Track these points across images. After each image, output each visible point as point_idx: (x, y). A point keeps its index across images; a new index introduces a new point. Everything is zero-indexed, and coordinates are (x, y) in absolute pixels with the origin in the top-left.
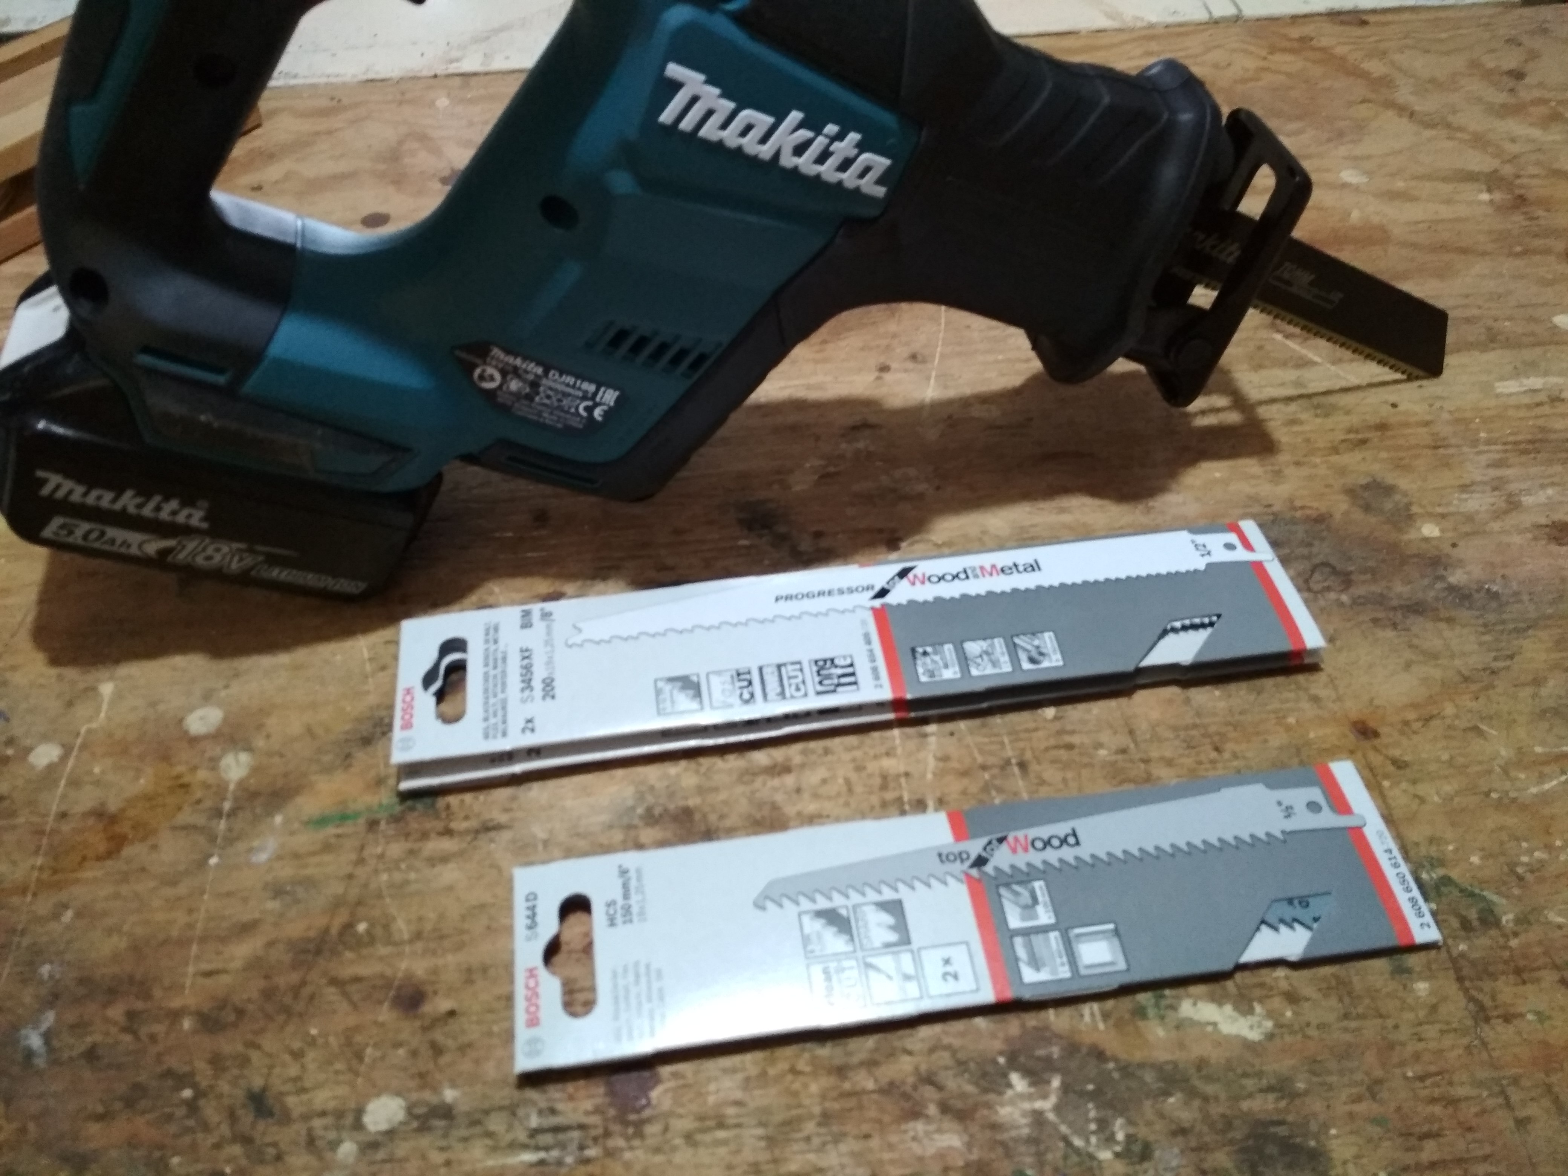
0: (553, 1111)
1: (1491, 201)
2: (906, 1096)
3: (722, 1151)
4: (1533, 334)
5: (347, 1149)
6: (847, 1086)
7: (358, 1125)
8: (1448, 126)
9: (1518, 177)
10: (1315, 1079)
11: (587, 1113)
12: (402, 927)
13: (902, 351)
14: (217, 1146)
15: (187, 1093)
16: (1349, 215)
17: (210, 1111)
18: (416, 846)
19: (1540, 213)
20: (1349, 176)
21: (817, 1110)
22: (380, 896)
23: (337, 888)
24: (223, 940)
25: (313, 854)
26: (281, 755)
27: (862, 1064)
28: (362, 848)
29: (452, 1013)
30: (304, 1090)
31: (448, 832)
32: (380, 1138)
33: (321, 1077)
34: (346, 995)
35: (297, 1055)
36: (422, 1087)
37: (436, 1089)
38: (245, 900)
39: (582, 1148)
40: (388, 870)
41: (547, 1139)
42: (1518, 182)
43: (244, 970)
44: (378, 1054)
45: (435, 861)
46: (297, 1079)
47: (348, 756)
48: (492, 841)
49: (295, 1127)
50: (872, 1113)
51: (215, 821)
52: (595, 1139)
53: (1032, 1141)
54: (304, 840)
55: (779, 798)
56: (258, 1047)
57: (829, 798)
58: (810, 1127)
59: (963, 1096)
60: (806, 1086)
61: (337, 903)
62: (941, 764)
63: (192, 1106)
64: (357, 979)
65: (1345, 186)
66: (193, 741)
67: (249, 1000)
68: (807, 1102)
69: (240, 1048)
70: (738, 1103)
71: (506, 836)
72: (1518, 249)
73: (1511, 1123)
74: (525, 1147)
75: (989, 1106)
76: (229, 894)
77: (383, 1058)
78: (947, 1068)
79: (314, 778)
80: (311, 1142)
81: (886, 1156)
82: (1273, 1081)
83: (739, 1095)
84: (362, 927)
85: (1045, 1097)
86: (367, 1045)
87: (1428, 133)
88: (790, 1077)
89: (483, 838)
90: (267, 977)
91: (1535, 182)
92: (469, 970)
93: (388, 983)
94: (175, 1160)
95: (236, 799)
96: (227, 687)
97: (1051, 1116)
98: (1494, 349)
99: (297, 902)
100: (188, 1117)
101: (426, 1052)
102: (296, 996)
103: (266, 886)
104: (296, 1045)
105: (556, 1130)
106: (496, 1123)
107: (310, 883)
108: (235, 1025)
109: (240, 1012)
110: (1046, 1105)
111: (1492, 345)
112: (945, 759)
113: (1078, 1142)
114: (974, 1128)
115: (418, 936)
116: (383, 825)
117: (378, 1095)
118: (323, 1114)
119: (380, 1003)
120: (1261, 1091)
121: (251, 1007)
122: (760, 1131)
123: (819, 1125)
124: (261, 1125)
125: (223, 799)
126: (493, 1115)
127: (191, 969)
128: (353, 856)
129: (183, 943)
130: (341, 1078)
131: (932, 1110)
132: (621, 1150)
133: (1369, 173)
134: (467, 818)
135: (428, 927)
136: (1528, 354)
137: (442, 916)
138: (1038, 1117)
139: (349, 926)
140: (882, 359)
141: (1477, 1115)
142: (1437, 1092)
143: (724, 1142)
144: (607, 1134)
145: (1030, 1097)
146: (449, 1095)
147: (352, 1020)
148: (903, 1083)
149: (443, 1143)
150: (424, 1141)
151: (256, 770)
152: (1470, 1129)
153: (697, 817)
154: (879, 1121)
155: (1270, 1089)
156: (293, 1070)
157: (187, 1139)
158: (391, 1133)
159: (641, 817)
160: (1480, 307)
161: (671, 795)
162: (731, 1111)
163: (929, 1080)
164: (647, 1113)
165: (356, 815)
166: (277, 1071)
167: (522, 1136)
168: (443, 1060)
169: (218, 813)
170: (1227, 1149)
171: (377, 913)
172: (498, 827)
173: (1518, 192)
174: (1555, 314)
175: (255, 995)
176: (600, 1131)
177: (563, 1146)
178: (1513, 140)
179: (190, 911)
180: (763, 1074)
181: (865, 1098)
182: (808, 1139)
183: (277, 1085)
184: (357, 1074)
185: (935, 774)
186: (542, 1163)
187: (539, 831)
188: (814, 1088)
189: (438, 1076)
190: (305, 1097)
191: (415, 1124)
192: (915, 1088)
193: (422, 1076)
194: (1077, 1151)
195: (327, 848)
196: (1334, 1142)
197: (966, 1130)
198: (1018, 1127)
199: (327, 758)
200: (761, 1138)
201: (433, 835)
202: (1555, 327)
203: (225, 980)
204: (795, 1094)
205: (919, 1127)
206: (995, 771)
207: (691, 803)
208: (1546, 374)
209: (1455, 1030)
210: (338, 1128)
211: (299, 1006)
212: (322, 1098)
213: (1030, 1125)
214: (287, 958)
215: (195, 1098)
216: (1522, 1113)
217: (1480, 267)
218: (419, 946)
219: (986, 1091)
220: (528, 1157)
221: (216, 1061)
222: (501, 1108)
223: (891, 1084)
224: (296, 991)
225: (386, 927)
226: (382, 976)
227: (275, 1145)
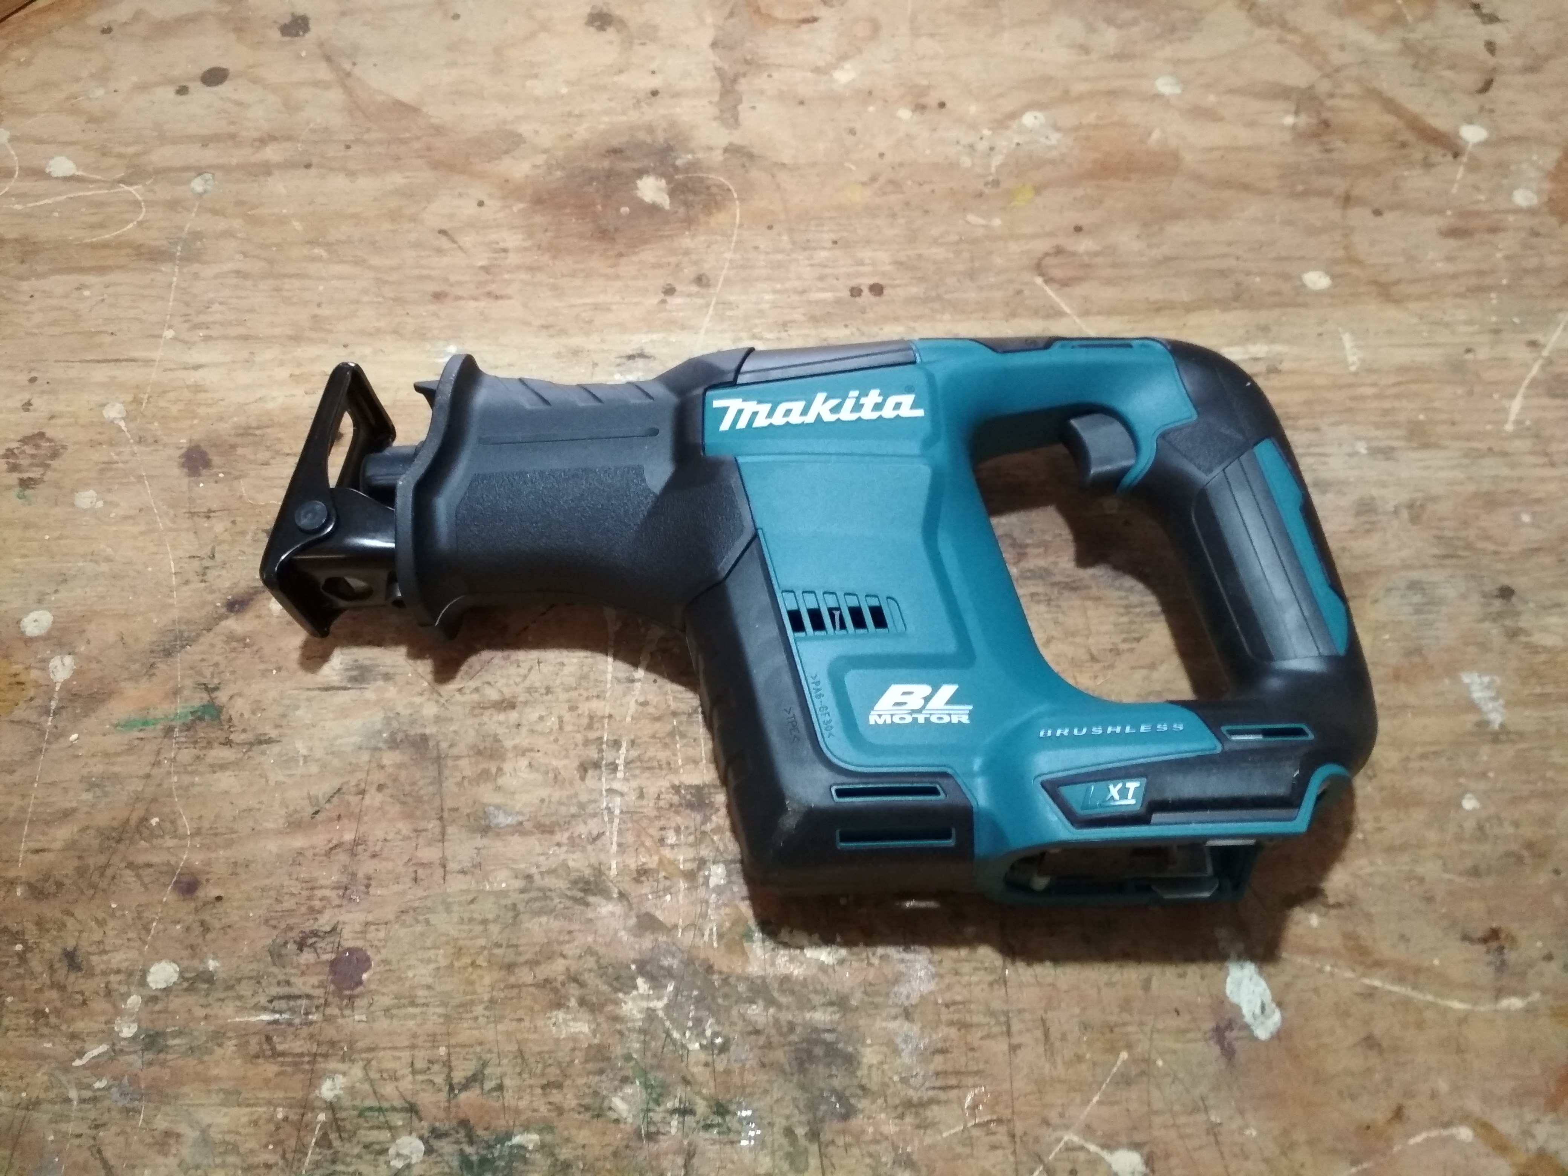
0: (288, 983)
1: (1294, 127)
2: (556, 991)
3: (411, 1023)
4: (1278, 293)
5: (134, 1001)
6: (512, 980)
7: (143, 983)
8: (1284, 25)
9: (1331, 96)
10: (866, 999)
11: (313, 987)
12: (186, 825)
13: (689, 272)
14: (40, 990)
15: (19, 947)
16: (1150, 134)
17: (36, 963)
18: (201, 753)
19: (1339, 144)
20: (1165, 86)
21: (486, 997)
22: (170, 795)
23: (137, 785)
24: (48, 823)
25: (117, 754)
26: (98, 662)
27: (526, 962)
28: (158, 753)
29: (219, 898)
30: (105, 952)
31: (228, 743)
32: (158, 994)
33: (118, 942)
34: (139, 876)
35: (101, 923)
36: (193, 956)
37: (202, 961)
38: (65, 790)
39: (307, 1014)
40: (177, 773)
41: (282, 1004)
42: (1330, 103)
43: (64, 850)
44: (161, 927)
45: (215, 768)
46: (100, 942)
47: (152, 665)
48: (263, 753)
49: (97, 979)
50: (527, 1001)
51: (43, 719)
52: (317, 1007)
53: (643, 1031)
54: (115, 741)
55: (501, 731)
56: (72, 915)
57: (542, 734)
58: (479, 1010)
59: (598, 992)
60: (481, 977)
61: (137, 798)
62: (640, 708)
63: (22, 957)
64: (149, 865)
65: (1158, 96)
66: (29, 641)
67: (67, 875)
68: (479, 990)
69: (58, 915)
70: (429, 987)
71: (275, 749)
72: (1300, 188)
73: (1006, 1047)
74: (265, 1009)
75: (617, 1003)
76: (54, 784)
77: (165, 930)
78: (590, 971)
79: (123, 684)
80: (109, 992)
81: (532, 1036)
82: (834, 998)
83: (430, 980)
84: (154, 821)
85: (659, 998)
86: (153, 920)
87: (1261, 33)
88: (470, 969)
89: (256, 749)
90: (80, 857)
91: (1345, 104)
92: (235, 864)
93: (170, 869)
94: (9, 999)
95: (61, 700)
96: (56, 591)
97: (661, 1014)
98: (1235, 308)
99: (106, 794)
100: (19, 966)
101: (197, 929)
102: (102, 875)
103: (82, 779)
104: (100, 915)
105: (289, 997)
106: (245, 989)
107: (115, 778)
108: (55, 895)
109: (59, 885)
110: (659, 1005)
111: (1236, 304)
112: (645, 704)
113: (676, 1035)
114: (601, 1019)
115: (198, 832)
116: (176, 733)
117: (160, 960)
118: (118, 972)
119: (166, 886)
120: (824, 1005)
121: (67, 882)
122: (440, 1010)
123: (486, 1009)
124: (72, 977)
125: (51, 699)
126: (244, 982)
127: (23, 847)
128: (151, 759)
129: (18, 823)
130: (132, 944)
131: (573, 1003)
132: (335, 1017)
133: (1185, 83)
134: (244, 731)
135: (206, 825)
136: (1264, 316)
137: (217, 817)
138: (651, 1015)
139: (145, 820)
140: (670, 280)
141: (982, 1038)
142: (956, 1017)
143: (414, 1017)
144: (326, 1004)
145: (648, 998)
146: (212, 964)
147: (143, 899)
148: (556, 980)
149: (203, 1001)
150: (191, 1000)
151: (78, 673)
152: (972, 1049)
153: (431, 743)
154: (532, 1009)
155: (832, 1004)
156: (97, 937)
157: (18, 983)
158: (167, 990)
159: (386, 741)
160: (1238, 258)
161: (413, 722)
162: (421, 993)
163: (575, 979)
164: (360, 989)
165: (156, 722)
166: (85, 934)
167: (263, 1000)
168: (209, 937)
169: (47, 712)
170: (787, 1048)
171: (166, 810)
172: (269, 741)
173: (1325, 115)
174: (1307, 270)
175: (70, 871)
176: (322, 1001)
177: (292, 1010)
178: (1342, 48)
179: (24, 796)
180: (451, 966)
181: (524, 989)
182: (476, 1018)
183: (85, 945)
184: (145, 943)
185: (633, 718)
186: (276, 1022)
187: (302, 748)
188: (487, 980)
189: (205, 949)
190: (105, 957)
191: (185, 985)
192: (563, 984)
193: (192, 947)
194: (674, 1042)
195: (130, 749)
196: (868, 1050)
197: (595, 1019)
198: (634, 1021)
199: (136, 667)
200: (440, 1016)
201: (216, 745)
202: (1304, 286)
203: (49, 857)
204: (472, 983)
205: (561, 1015)
206: (684, 718)
207: (427, 731)
208: (1273, 341)
209: (986, 969)
210: (128, 984)
211: (103, 884)
212: (118, 959)
213: (643, 1020)
214: (95, 843)
215: (24, 952)
216: (1015, 1040)
217: (1255, 208)
218: (197, 841)
219: (617, 990)
220: (266, 1017)
221: (40, 923)
222: (250, 978)
223: (546, 981)
224: (102, 870)
225: (173, 822)
226: (168, 864)
227: (82, 993)
